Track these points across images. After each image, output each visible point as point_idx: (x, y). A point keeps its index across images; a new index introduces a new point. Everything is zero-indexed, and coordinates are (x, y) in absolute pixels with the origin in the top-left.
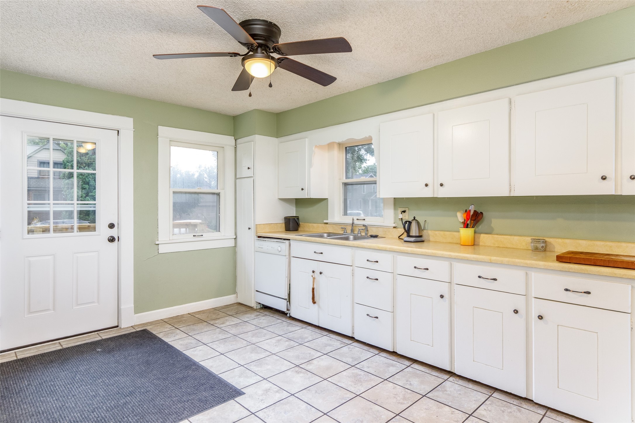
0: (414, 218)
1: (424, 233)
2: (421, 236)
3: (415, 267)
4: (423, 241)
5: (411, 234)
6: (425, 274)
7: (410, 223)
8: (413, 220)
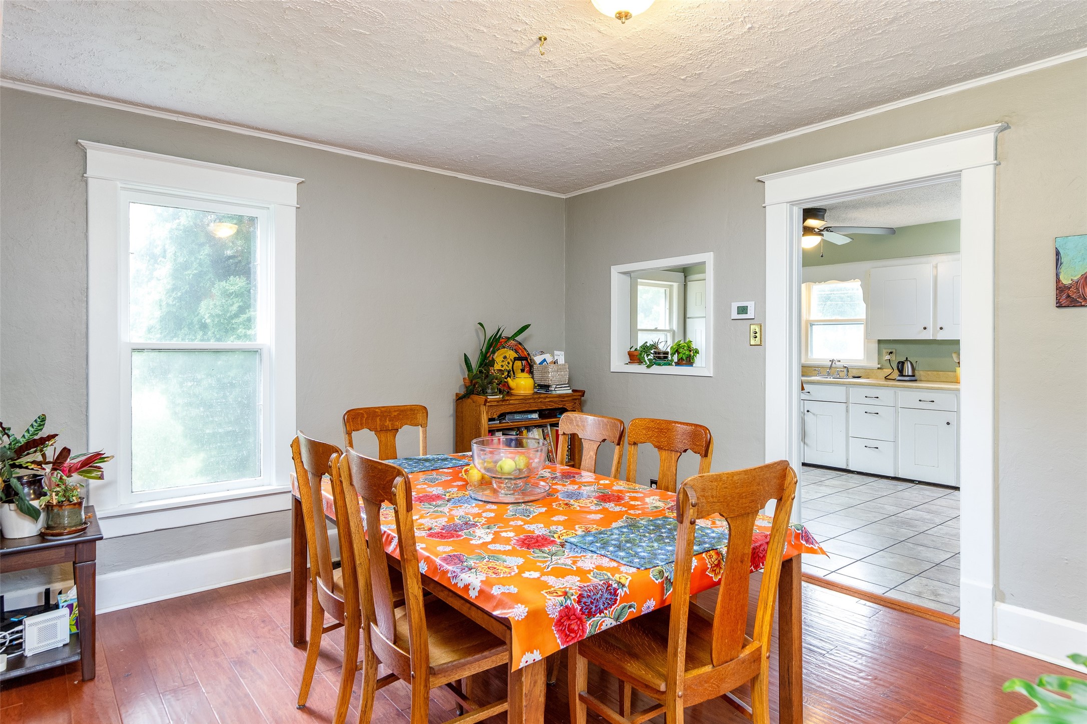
0: (907, 358)
1: (917, 373)
2: (913, 376)
3: (920, 401)
4: (916, 380)
5: (904, 374)
6: (931, 406)
7: (903, 363)
8: (905, 361)
